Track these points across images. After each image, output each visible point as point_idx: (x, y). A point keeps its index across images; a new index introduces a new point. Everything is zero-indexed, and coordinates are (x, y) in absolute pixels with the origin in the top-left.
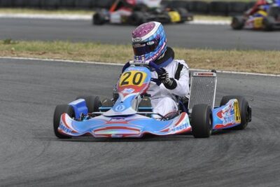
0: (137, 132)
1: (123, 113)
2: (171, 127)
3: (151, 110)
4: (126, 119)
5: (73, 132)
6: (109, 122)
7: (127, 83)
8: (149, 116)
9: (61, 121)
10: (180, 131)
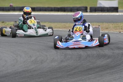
0: (84, 46)
1: (78, 40)
2: (93, 44)
3: (86, 39)
4: (80, 42)
5: (62, 47)
6: (74, 43)
7: (77, 30)
8: (86, 40)
9: (57, 43)
10: (96, 45)
